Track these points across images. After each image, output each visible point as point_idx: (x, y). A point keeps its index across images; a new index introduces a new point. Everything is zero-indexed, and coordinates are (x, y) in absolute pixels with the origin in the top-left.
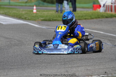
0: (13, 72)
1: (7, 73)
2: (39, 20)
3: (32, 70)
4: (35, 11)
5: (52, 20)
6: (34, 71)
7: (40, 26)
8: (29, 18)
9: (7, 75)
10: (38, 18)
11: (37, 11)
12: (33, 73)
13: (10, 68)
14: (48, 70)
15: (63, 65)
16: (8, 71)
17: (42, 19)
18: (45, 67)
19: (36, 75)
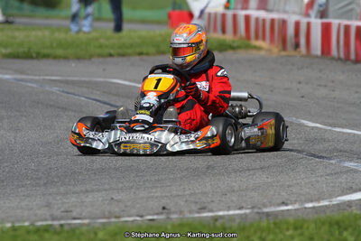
5: (34, 55)
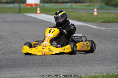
0: (64, 69)
1: (58, 70)
2: (99, 22)
3: (83, 67)
4: (95, 13)
6: (85, 68)
7: (99, 27)
8: (89, 20)
9: (57, 71)
10: (98, 20)
11: (98, 14)
12: (83, 69)
13: (62, 65)
14: (99, 67)
15: (116, 63)
16: (59, 68)
17: (101, 20)
18: (96, 64)
19: (86, 71)
